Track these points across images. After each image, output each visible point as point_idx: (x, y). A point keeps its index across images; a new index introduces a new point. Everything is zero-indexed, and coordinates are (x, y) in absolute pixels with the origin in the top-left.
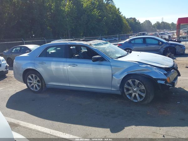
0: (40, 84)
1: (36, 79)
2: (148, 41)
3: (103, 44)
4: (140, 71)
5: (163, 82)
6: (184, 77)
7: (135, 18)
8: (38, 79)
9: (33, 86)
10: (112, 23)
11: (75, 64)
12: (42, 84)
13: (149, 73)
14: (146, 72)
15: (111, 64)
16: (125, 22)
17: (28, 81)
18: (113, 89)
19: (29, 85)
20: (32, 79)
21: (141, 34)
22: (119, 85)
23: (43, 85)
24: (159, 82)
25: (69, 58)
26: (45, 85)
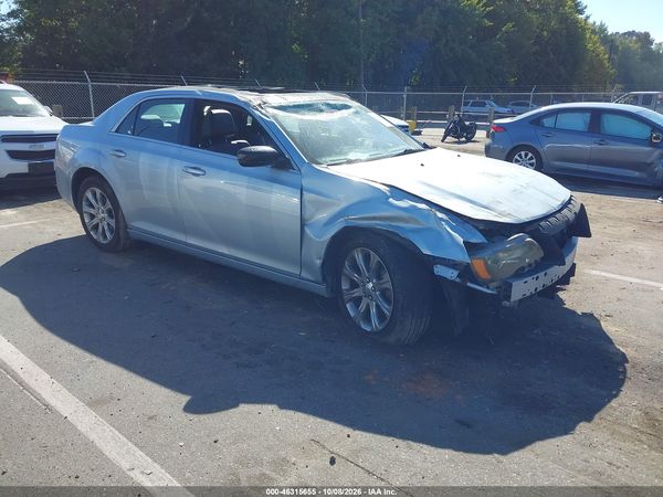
0: (113, 224)
1: (104, 204)
2: (611, 125)
3: (323, 107)
4: (387, 223)
5: (451, 274)
6: (651, 280)
7: (647, 35)
8: (109, 205)
9: (96, 227)
10: (537, 47)
11: (199, 169)
12: (117, 222)
13: (414, 231)
14: (405, 228)
15: (306, 182)
16: (592, 44)
17: (86, 208)
18: (304, 275)
19: (87, 221)
20: (93, 202)
21: (636, 97)
22: (319, 262)
23: (122, 225)
24: (440, 270)
25: (191, 146)
26: (126, 226)
